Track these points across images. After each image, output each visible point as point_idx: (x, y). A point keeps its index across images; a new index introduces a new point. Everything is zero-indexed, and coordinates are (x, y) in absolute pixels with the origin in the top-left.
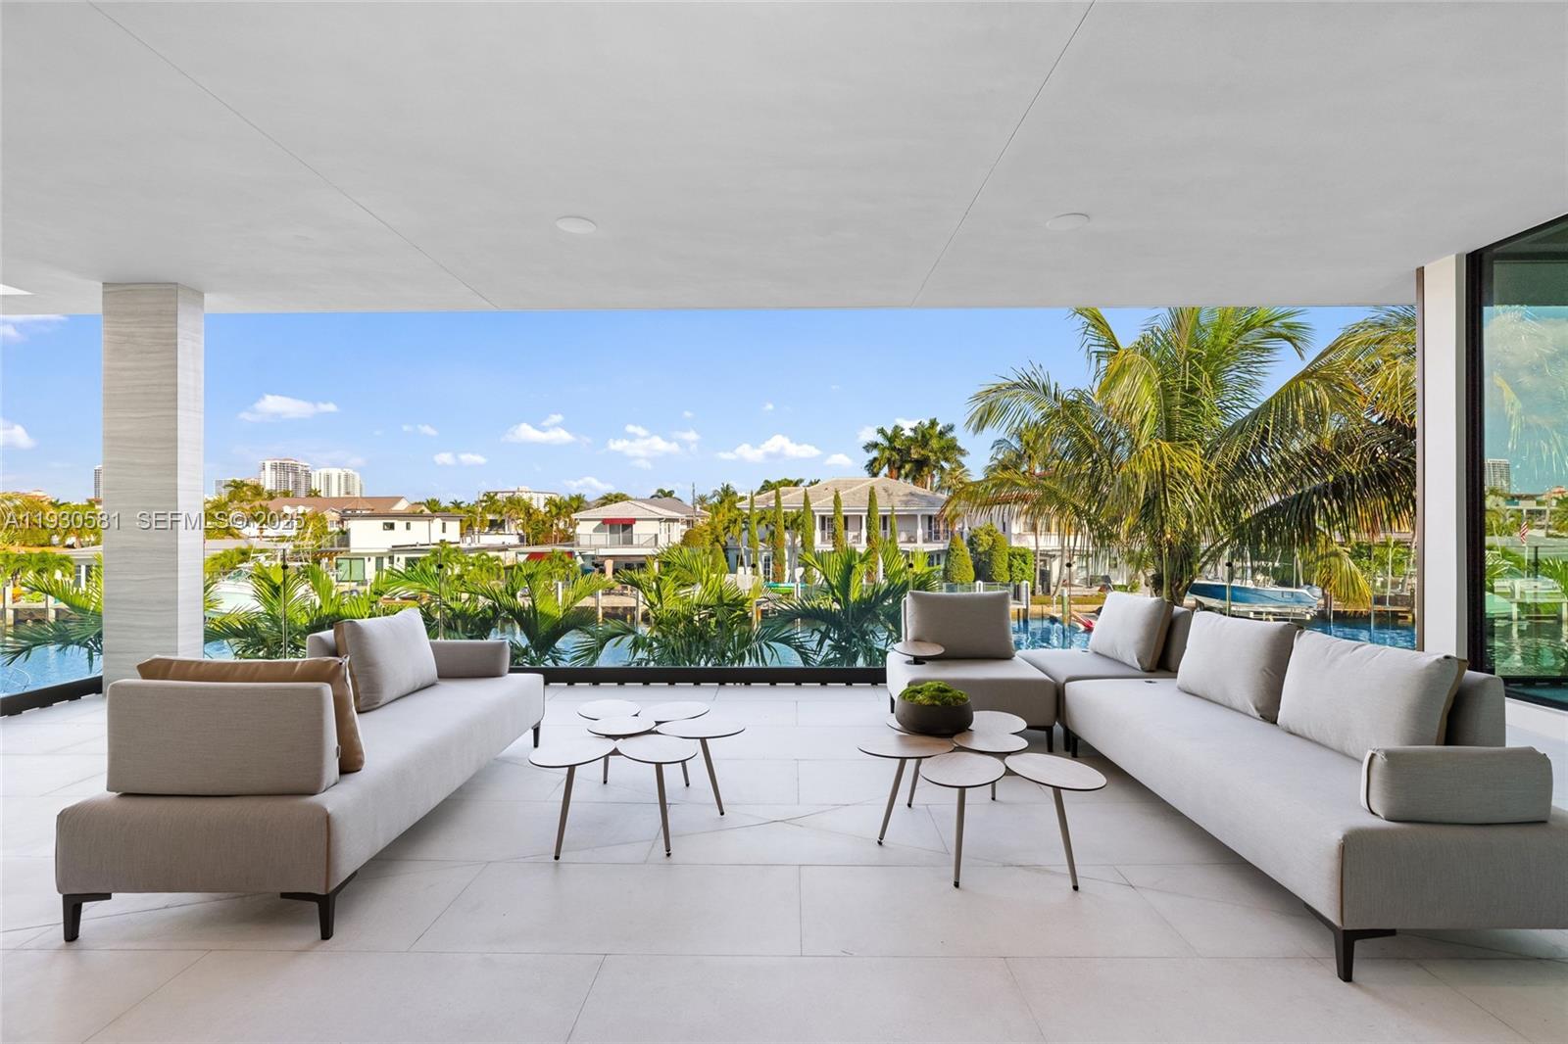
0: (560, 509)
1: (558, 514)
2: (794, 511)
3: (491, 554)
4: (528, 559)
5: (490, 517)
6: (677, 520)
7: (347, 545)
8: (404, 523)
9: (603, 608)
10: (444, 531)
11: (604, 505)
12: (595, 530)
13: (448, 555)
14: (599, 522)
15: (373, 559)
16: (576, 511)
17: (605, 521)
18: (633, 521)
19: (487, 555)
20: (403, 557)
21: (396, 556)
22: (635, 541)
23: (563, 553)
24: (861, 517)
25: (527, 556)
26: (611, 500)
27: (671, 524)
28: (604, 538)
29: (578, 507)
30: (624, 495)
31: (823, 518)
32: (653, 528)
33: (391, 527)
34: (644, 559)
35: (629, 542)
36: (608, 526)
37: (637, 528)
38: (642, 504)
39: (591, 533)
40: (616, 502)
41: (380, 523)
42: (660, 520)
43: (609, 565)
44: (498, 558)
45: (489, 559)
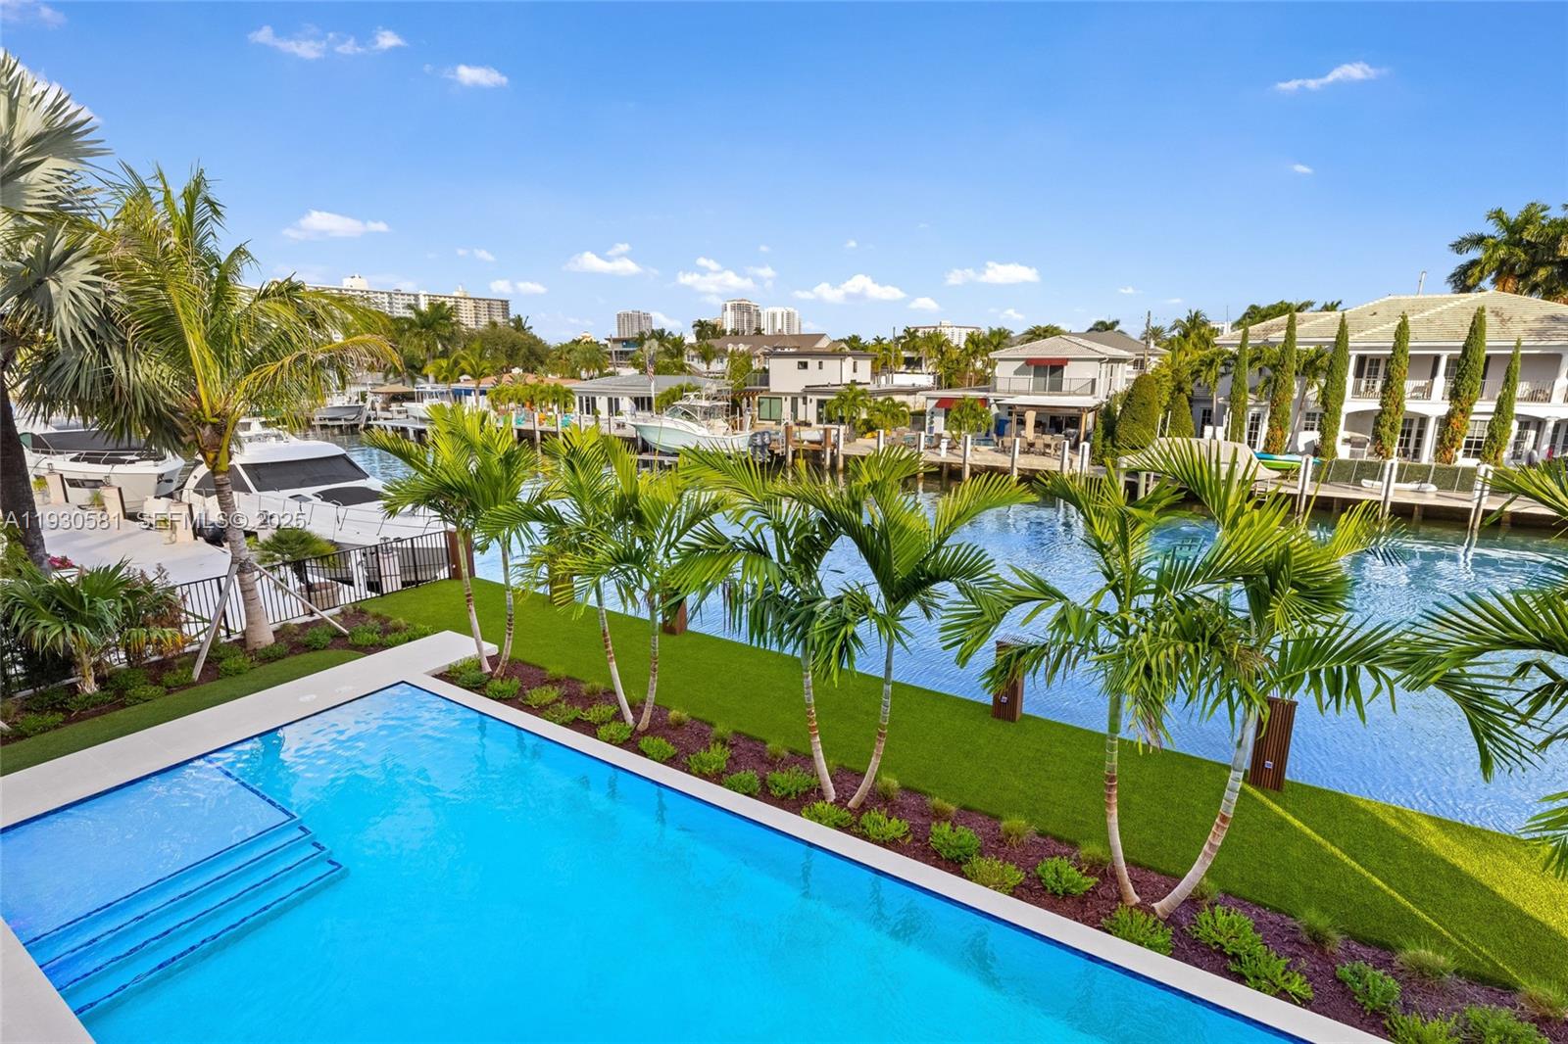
0: (977, 346)
1: (975, 352)
2: (1312, 347)
3: (898, 398)
4: (937, 406)
5: (905, 354)
6: (1123, 360)
7: (767, 384)
8: (817, 362)
9: (1019, 469)
10: (855, 371)
11: (1029, 341)
12: (1016, 373)
13: (854, 398)
14: (1022, 363)
15: (789, 398)
16: (996, 348)
17: (1029, 362)
18: (1066, 361)
19: (892, 400)
20: (815, 398)
21: (809, 397)
22: (1065, 387)
23: (976, 400)
24: (1437, 358)
25: (936, 401)
26: (1040, 335)
27: (1115, 365)
28: (1027, 381)
29: (999, 344)
30: (1056, 328)
31: (1361, 359)
32: (1089, 371)
33: (805, 365)
34: (1076, 411)
35: (1056, 388)
36: (1032, 368)
37: (1069, 371)
38: (1079, 340)
39: (1012, 375)
40: (1045, 337)
41: (794, 362)
42: (1100, 360)
43: (1030, 417)
44: (903, 404)
45: (894, 405)
